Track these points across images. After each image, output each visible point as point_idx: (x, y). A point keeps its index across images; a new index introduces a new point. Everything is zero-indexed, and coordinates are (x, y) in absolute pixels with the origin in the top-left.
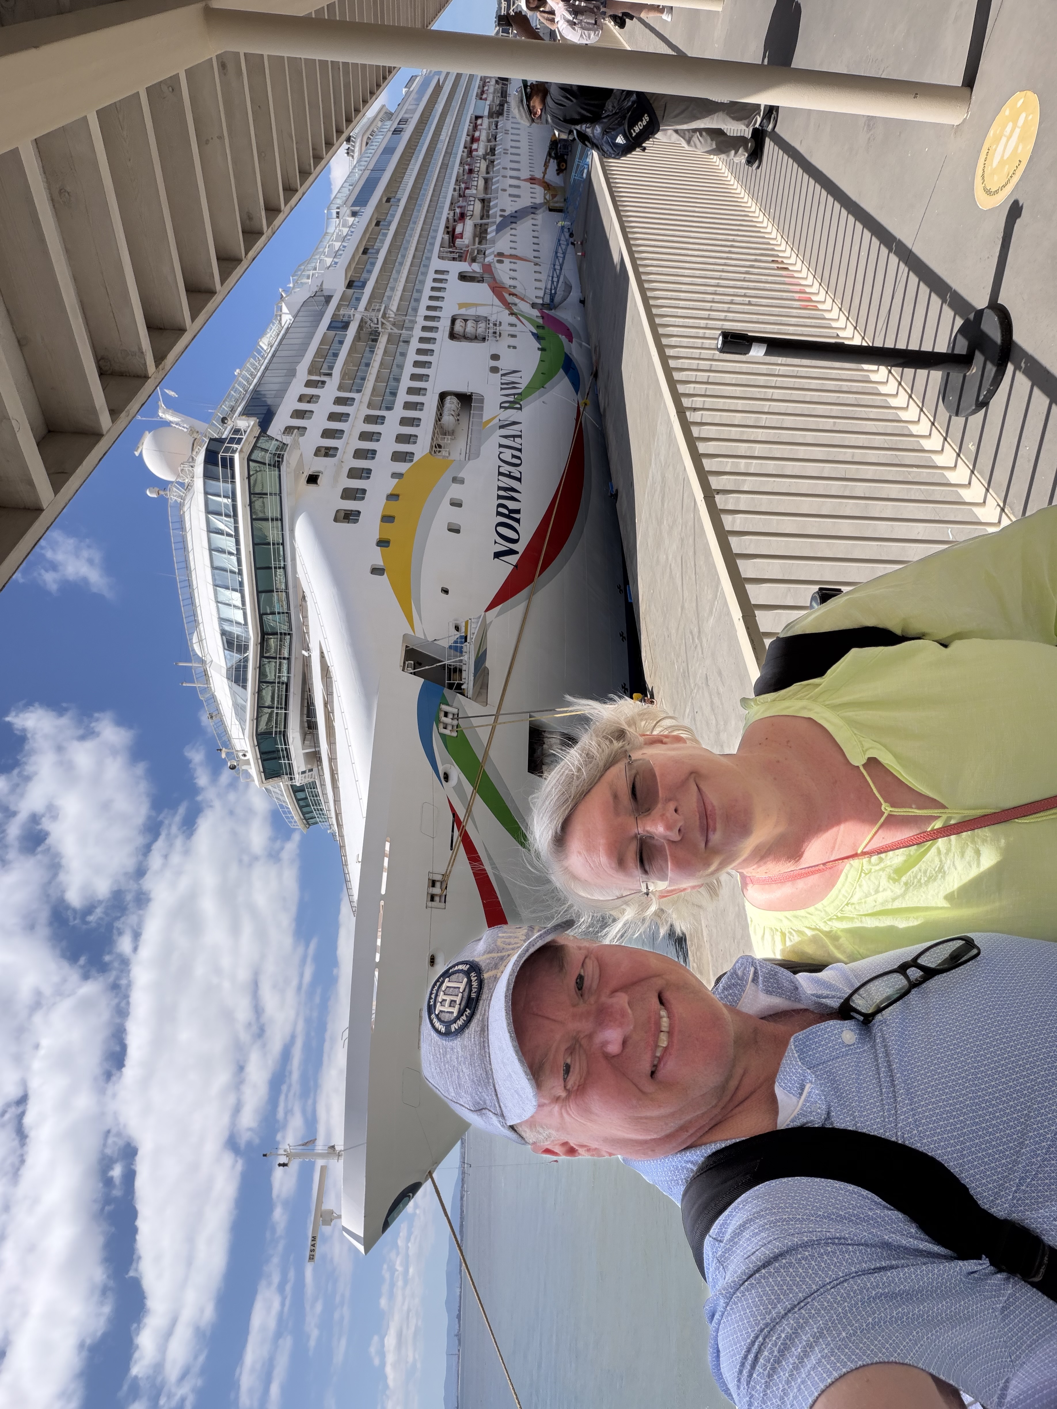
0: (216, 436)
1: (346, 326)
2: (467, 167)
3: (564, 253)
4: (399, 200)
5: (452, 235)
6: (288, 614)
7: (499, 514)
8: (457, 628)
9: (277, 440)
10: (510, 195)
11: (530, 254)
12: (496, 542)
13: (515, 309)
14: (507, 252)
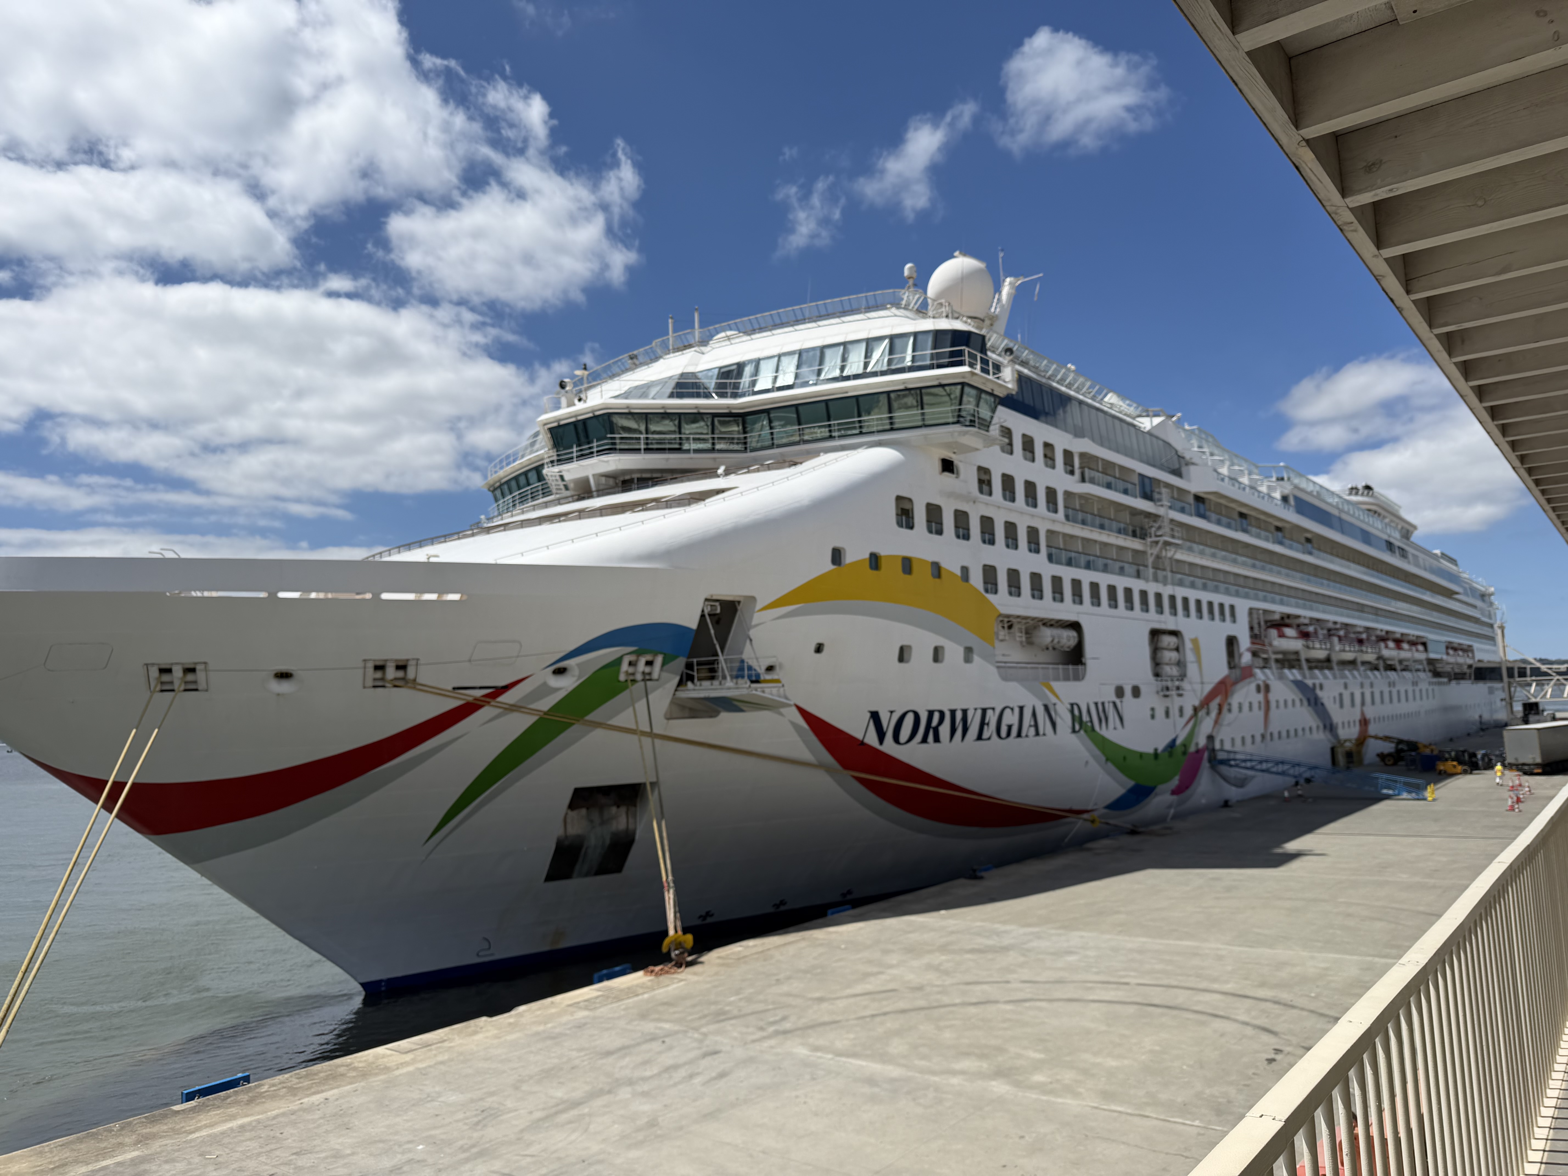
0: (989, 345)
1: (1147, 496)
2: (1364, 636)
3: (1283, 773)
4: (1310, 553)
5: (1281, 624)
6: (772, 446)
7: (931, 713)
8: (770, 669)
9: (992, 417)
10: (1341, 695)
11: (1274, 728)
12: (892, 712)
13: (1202, 713)
14: (1272, 697)
